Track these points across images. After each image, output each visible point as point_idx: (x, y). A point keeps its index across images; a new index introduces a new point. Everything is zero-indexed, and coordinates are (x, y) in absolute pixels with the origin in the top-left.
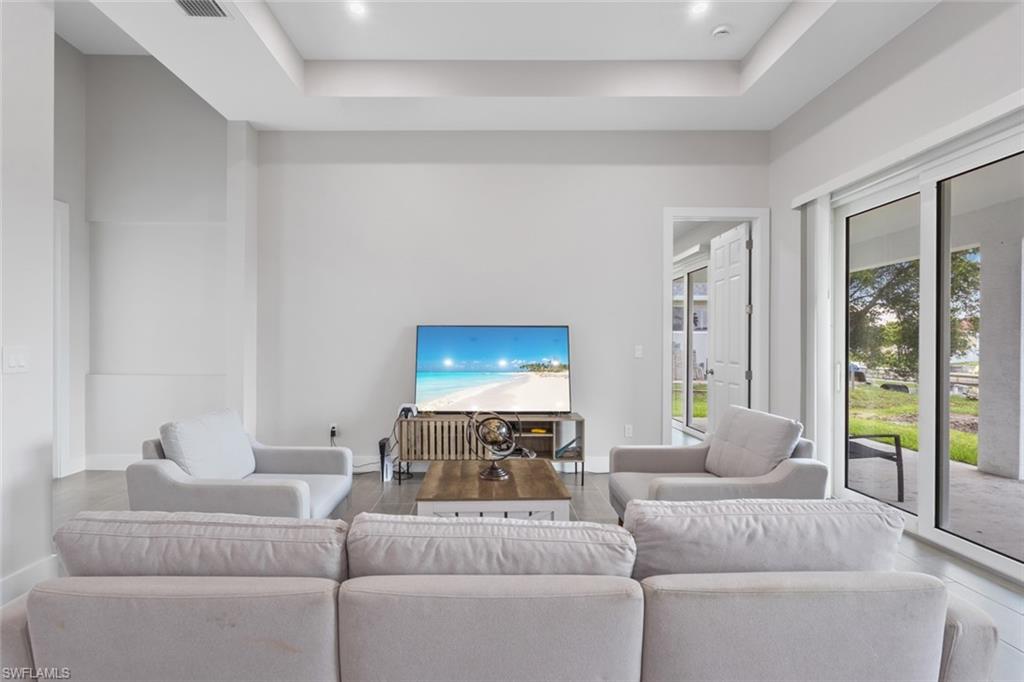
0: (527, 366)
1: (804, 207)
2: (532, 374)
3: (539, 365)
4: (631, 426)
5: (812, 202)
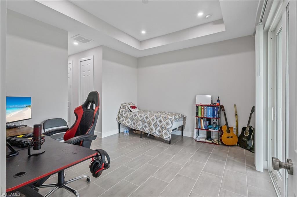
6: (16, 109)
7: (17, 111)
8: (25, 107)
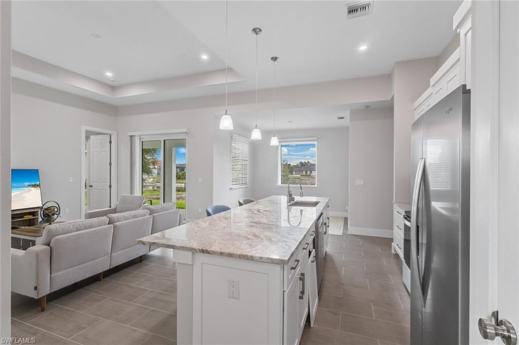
0: (31, 185)
1: (131, 136)
2: (32, 188)
3: (35, 185)
4: (68, 209)
5: (134, 136)
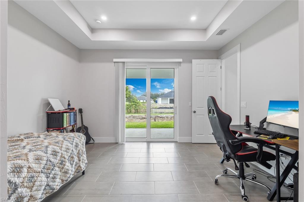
6: (280, 112)
7: (281, 113)
8: (289, 111)
